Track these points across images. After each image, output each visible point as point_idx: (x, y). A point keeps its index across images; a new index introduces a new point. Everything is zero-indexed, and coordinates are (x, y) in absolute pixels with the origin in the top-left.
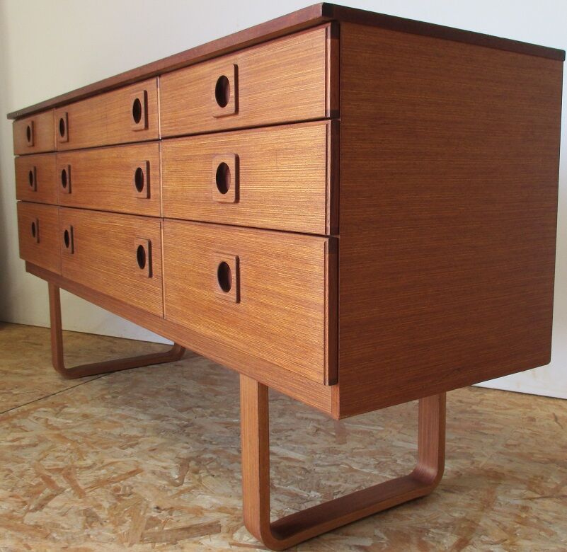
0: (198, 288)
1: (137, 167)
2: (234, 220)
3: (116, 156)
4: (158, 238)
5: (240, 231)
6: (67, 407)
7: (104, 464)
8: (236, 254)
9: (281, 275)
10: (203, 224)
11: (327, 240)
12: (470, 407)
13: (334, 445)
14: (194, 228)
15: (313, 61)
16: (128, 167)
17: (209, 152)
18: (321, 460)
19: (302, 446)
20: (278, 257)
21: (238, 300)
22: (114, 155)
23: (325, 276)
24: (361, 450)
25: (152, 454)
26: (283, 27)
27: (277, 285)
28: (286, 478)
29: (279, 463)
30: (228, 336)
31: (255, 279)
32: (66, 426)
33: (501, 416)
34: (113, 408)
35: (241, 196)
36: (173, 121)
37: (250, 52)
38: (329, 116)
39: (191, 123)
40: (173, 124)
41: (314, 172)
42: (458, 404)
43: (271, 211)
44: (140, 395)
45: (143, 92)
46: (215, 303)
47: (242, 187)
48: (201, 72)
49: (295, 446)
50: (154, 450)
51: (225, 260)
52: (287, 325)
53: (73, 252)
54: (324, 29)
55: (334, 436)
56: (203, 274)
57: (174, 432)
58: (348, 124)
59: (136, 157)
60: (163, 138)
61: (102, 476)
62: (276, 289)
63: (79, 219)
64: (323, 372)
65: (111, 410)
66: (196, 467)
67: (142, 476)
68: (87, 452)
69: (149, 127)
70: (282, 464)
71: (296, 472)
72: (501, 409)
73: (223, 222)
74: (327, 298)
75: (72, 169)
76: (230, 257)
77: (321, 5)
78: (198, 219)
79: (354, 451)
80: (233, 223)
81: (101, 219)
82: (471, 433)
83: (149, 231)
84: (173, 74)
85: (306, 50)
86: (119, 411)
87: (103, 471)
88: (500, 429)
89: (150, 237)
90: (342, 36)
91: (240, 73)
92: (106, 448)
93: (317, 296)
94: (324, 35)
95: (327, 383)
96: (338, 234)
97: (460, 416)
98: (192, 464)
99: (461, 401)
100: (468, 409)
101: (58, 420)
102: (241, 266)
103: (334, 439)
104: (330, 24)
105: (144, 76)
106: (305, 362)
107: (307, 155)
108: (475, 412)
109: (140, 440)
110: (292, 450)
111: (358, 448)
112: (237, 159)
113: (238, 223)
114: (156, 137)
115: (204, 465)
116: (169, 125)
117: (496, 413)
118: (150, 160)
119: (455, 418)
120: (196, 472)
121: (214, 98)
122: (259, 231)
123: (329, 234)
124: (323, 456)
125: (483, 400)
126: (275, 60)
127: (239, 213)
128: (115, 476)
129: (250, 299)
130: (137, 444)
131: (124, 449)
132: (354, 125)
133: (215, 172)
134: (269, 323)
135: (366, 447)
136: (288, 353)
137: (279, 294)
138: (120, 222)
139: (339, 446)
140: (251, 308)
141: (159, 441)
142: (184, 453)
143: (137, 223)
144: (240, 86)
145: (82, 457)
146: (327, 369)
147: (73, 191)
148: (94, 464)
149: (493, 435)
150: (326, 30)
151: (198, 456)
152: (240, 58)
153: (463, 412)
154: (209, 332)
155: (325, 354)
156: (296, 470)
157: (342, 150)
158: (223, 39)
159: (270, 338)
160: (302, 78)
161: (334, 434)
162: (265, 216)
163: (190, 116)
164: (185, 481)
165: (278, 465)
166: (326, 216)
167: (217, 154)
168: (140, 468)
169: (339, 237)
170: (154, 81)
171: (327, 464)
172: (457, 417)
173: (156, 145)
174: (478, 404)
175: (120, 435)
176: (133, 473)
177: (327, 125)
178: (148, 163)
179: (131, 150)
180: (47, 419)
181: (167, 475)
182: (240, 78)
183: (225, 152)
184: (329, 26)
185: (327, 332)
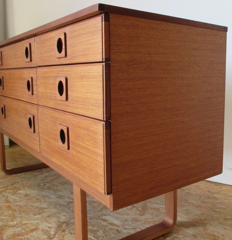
0: (53, 140)
1: (28, 80)
2: (66, 109)
3: (20, 73)
4: (37, 114)
5: (69, 115)
6: (20, 190)
7: (21, 224)
8: (67, 126)
9: (86, 138)
10: (54, 110)
11: (104, 123)
12: (213, 195)
13: (138, 216)
14: (51, 111)
15: (97, 32)
16: (25, 79)
17: (55, 75)
18: (128, 226)
19: (122, 217)
20: (84, 129)
21: (69, 148)
22: (19, 73)
23: (104, 141)
24: (150, 220)
25: (47, 219)
26: (82, 15)
27: (84, 143)
28: (106, 236)
29: (107, 226)
30: (65, 165)
31: (75, 139)
32: (15, 201)
33: (227, 201)
34: (41, 191)
35: (69, 97)
36: (41, 58)
37: (71, 26)
38: (104, 61)
39: (49, 60)
40: (41, 60)
41: (98, 88)
42: (208, 193)
43: (81, 106)
44: (57, 184)
45: (29, 44)
46: (60, 148)
47: (69, 93)
48: (52, 35)
49: (118, 216)
50: (49, 216)
51: (63, 129)
52: (88, 163)
53: (5, 117)
54: (101, 17)
55: (140, 211)
56: (55, 134)
57: (64, 206)
58: (114, 65)
59: (28, 74)
60: (38, 67)
61: (17, 232)
62: (84, 145)
63: (7, 102)
64: (104, 188)
65: (40, 192)
66: (65, 228)
67: (36, 232)
68: (17, 217)
69: (32, 61)
70: (108, 227)
71: (113, 233)
72: (228, 197)
73: (62, 109)
74: (105, 152)
75: (4, 78)
76: (65, 127)
77: (98, 5)
78: (52, 107)
79: (147, 220)
80: (66, 110)
81: (16, 103)
82: (209, 211)
83: (33, 111)
84: (41, 35)
85: (94, 27)
86: (43, 193)
87: (19, 229)
88: (224, 209)
89: (34, 113)
90: (110, 20)
91: (67, 37)
92: (27, 215)
93: (100, 150)
94: (101, 20)
95: (106, 194)
96: (110, 119)
97: (207, 200)
98: (64, 226)
99: (209, 191)
100: (212, 196)
101: (13, 197)
102: (70, 132)
103: (139, 213)
104: (104, 14)
105: (29, 36)
106: (96, 183)
107: (95, 80)
108: (215, 198)
109: (45, 210)
110: (116, 219)
111: (149, 219)
112: (66, 79)
113: (68, 110)
114: (35, 66)
115: (69, 227)
116: (39, 60)
117: (225, 199)
118: (33, 77)
119: (203, 201)
120: (64, 231)
121: (56, 49)
122: (77, 116)
123: (105, 120)
124: (130, 223)
125: (220, 191)
126: (81, 31)
127: (68, 106)
128: (23, 231)
129: (74, 149)
130: (43, 212)
131: (35, 215)
132: (117, 65)
133: (57, 85)
134: (81, 161)
135: (153, 218)
136: (89, 177)
137: (85, 147)
138: (22, 105)
139: (140, 217)
140: (74, 153)
141: (54, 211)
142: (63, 219)
143: (29, 106)
144: (68, 44)
145: (13, 220)
146: (106, 187)
147: (5, 88)
148: (17, 224)
149: (220, 212)
150: (102, 17)
151: (69, 221)
152: (67, 29)
153: (208, 198)
154: (58, 162)
155: (104, 180)
156: (114, 231)
157: (111, 78)
158: (58, 20)
159: (82, 169)
160: (92, 41)
161: (140, 209)
162: (78, 109)
163: (48, 56)
164: (56, 236)
165: (105, 228)
166: (103, 111)
167: (59, 76)
168: (38, 227)
169: (111, 121)
170: (33, 38)
171: (130, 228)
172: (205, 201)
173: (35, 69)
174: (217, 193)
175: (37, 207)
176: (33, 230)
177: (103, 65)
178: (32, 78)
179: (26, 71)
180: (8, 197)
181: (49, 232)
182: (67, 39)
183: (62, 76)
184: (103, 15)
185: (105, 169)
